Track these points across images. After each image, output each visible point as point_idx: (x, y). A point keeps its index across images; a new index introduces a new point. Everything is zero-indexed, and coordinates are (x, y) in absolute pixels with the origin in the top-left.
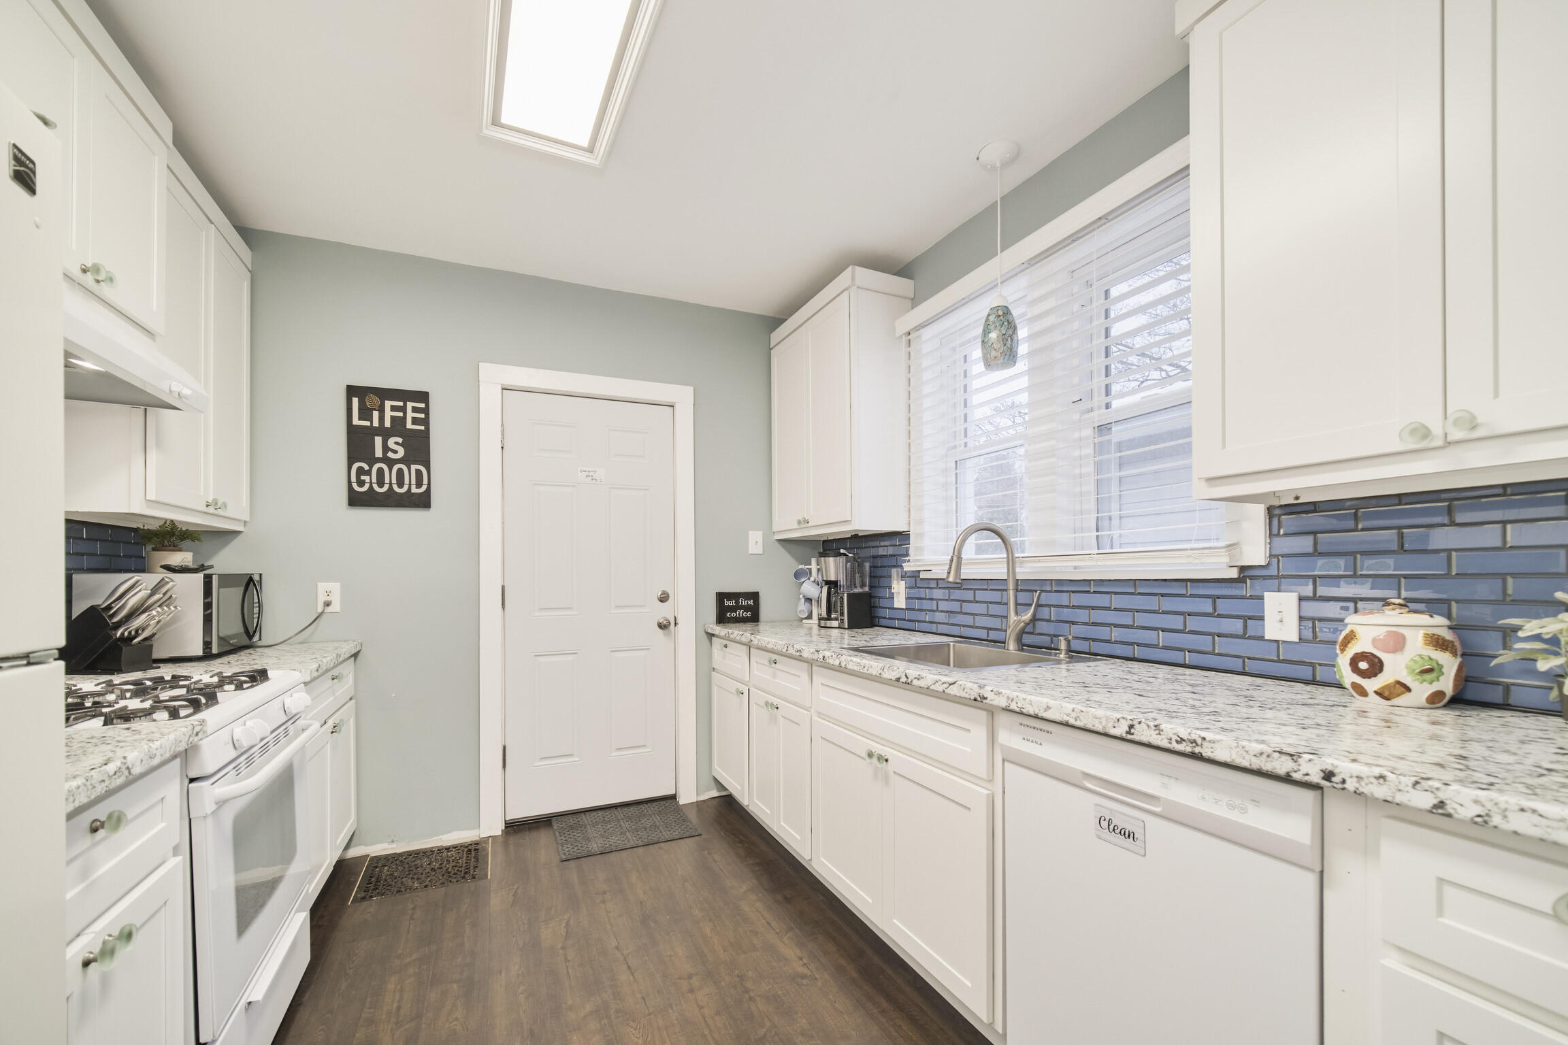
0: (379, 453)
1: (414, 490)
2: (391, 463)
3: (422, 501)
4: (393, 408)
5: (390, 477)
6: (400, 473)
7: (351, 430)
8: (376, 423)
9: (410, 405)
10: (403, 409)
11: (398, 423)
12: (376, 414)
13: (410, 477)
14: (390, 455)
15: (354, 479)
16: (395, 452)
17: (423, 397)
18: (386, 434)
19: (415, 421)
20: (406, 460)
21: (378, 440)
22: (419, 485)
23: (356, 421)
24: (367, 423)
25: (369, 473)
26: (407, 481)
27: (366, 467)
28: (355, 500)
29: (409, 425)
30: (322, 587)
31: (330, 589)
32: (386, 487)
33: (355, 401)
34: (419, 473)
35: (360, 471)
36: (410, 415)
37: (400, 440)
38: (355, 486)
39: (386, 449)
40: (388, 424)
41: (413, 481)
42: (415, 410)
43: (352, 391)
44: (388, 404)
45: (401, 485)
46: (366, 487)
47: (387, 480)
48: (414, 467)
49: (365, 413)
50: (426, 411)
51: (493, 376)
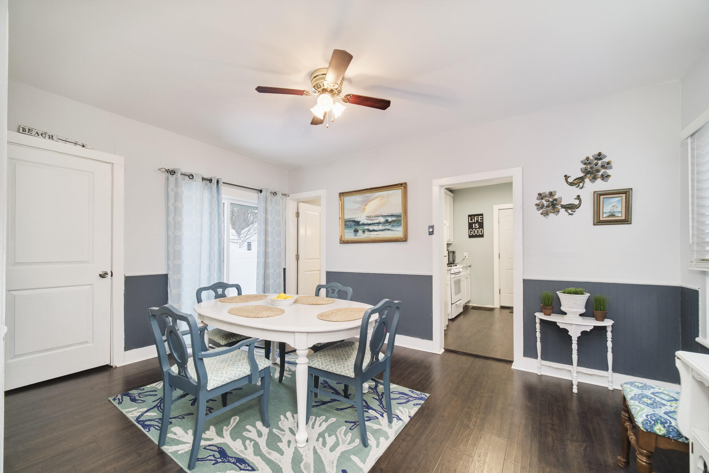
0: (474, 227)
1: (480, 234)
2: (476, 229)
3: (482, 236)
4: (476, 218)
5: (476, 232)
6: (478, 231)
7: (469, 223)
8: (473, 222)
9: (479, 217)
10: (478, 218)
11: (477, 221)
12: (473, 220)
13: (480, 231)
14: (476, 227)
15: (470, 233)
16: (477, 227)
17: (482, 215)
18: (475, 223)
19: (481, 220)
20: (479, 228)
21: (474, 225)
22: (481, 233)
23: (470, 222)
24: (472, 222)
25: (472, 231)
26: (479, 232)
27: (472, 230)
28: (470, 237)
29: (479, 221)
30: (465, 253)
31: (466, 254)
32: (475, 234)
33: (470, 218)
34: (481, 230)
35: (471, 231)
36: (479, 219)
37: (478, 224)
38: (470, 234)
39: (475, 226)
40: (475, 221)
41: (480, 232)
42: (480, 218)
43: (469, 216)
44: (475, 217)
45: (478, 233)
46: (472, 234)
47: (475, 232)
48: (480, 229)
49: (471, 220)
50: (483, 218)
51: (496, 207)
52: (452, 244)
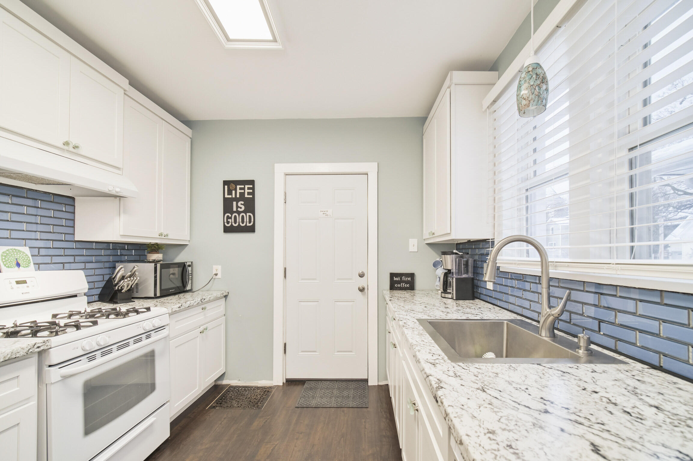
0: (235, 209)
1: (248, 225)
2: (239, 213)
3: (251, 229)
4: (240, 189)
5: (239, 219)
6: (243, 217)
7: (225, 199)
8: (234, 196)
9: (247, 186)
10: (244, 189)
11: (242, 194)
12: (234, 192)
13: (246, 219)
14: (239, 209)
15: (225, 221)
16: (241, 208)
17: (252, 182)
18: (237, 200)
19: (249, 194)
20: (245, 212)
21: (235, 203)
22: (250, 222)
23: (226, 196)
24: (230, 196)
25: (231, 218)
26: (245, 221)
27: (230, 216)
28: (227, 230)
29: (246, 196)
30: (215, 267)
31: (217, 268)
32: (237, 224)
33: (226, 187)
34: (250, 216)
35: (228, 217)
36: (247, 191)
37: (243, 203)
38: (226, 224)
39: (237, 207)
40: (238, 196)
41: (248, 221)
42: (249, 188)
43: (226, 183)
44: (238, 187)
45: (243, 222)
46: (230, 224)
47: (238, 221)
48: (248, 214)
49: (230, 193)
50: (253, 189)
51: (280, 169)
52: (187, 245)
